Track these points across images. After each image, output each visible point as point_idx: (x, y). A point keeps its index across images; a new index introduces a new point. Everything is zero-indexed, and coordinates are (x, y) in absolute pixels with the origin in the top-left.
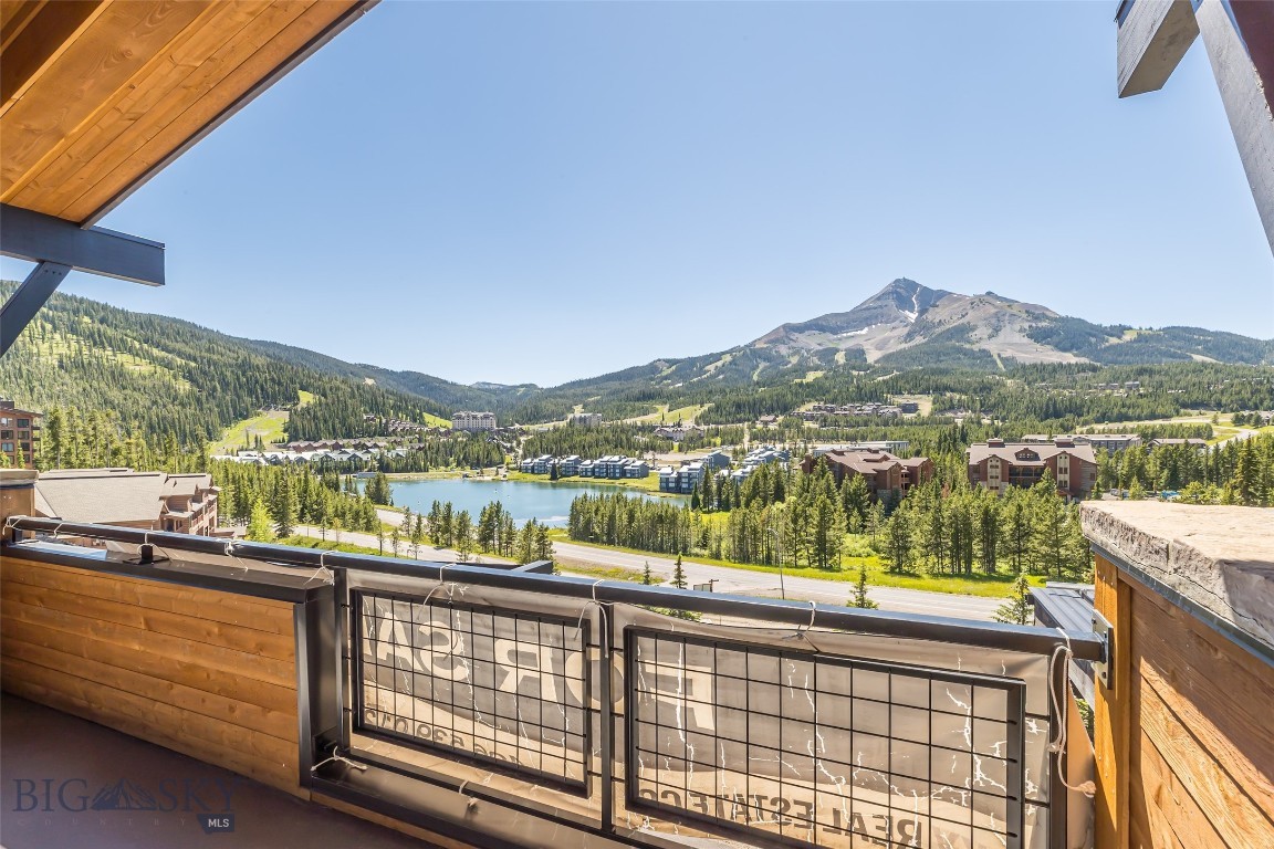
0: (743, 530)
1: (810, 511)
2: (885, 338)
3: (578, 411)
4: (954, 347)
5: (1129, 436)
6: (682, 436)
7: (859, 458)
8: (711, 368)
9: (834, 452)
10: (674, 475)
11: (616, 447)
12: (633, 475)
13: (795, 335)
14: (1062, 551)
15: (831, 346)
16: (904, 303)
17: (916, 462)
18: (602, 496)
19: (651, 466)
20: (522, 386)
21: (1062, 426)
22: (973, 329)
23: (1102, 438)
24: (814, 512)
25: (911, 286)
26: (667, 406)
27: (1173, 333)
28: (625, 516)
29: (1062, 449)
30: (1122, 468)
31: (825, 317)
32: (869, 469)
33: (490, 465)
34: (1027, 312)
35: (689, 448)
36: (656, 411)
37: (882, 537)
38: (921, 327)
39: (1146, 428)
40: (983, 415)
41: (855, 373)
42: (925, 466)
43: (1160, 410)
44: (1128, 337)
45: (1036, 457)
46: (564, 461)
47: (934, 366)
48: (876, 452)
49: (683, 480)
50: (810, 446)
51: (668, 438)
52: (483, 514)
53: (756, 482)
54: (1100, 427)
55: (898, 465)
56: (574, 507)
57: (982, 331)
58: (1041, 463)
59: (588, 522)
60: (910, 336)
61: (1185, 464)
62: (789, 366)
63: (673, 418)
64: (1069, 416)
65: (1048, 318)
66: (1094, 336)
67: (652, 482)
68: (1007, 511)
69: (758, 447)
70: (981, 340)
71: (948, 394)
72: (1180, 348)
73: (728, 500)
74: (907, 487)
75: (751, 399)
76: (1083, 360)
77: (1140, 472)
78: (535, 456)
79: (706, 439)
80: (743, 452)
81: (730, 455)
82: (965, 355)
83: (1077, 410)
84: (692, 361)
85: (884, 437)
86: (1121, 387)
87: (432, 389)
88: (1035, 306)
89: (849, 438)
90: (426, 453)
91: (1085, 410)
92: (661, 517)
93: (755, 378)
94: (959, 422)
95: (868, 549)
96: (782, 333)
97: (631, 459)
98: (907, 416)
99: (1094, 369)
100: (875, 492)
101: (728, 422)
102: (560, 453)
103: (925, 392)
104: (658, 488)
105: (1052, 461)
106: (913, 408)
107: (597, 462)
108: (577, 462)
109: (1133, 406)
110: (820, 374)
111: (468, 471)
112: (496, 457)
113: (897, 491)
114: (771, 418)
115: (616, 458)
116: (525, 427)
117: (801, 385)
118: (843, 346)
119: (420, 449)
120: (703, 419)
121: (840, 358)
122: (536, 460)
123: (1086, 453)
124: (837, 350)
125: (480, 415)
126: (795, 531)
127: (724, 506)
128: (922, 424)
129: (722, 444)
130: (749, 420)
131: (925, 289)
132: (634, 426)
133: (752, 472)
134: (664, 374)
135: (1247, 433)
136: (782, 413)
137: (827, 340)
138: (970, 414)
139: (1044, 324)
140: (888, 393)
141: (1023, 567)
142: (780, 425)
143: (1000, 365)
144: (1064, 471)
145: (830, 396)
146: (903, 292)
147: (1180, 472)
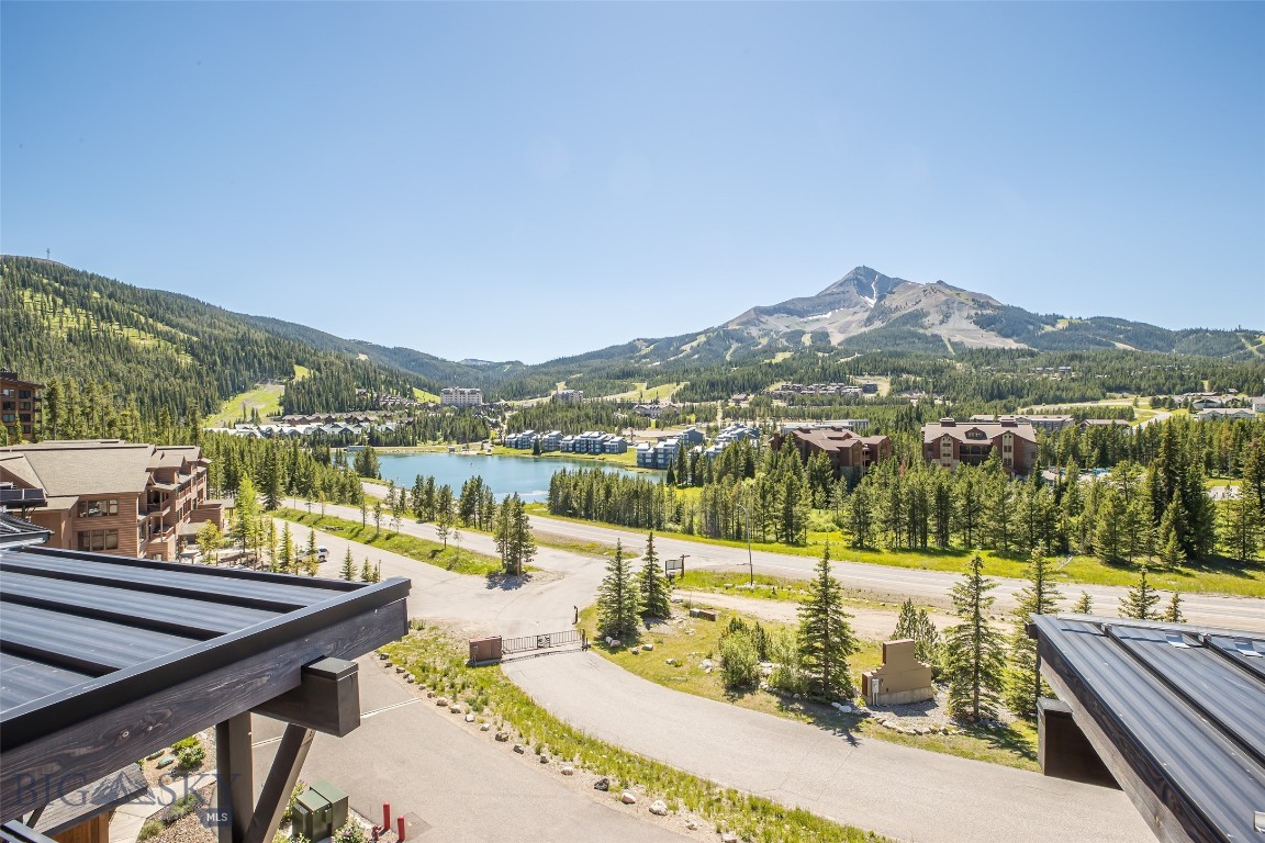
0: (714, 504)
1: (777, 487)
2: (848, 322)
3: (561, 388)
4: (909, 332)
5: (1064, 417)
6: (659, 413)
7: (823, 435)
8: (687, 348)
9: (800, 429)
10: (651, 451)
11: (597, 423)
12: (612, 451)
13: (765, 318)
14: (1008, 526)
15: (799, 328)
16: (864, 289)
17: (876, 440)
18: (580, 471)
19: (629, 441)
20: (508, 363)
21: (1005, 406)
22: (926, 315)
23: (1040, 418)
24: (782, 489)
25: (870, 273)
26: (646, 384)
27: (1101, 323)
28: (602, 492)
29: (1007, 429)
30: (1058, 447)
31: (792, 301)
32: (834, 446)
33: (476, 439)
34: (973, 300)
35: (665, 425)
36: (635, 388)
37: (845, 512)
38: (880, 312)
39: (1078, 409)
40: (935, 396)
41: (820, 354)
42: (885, 444)
43: (1089, 393)
45: (983, 436)
46: (547, 437)
47: (892, 349)
48: (839, 430)
49: (659, 456)
50: (778, 423)
52: (464, 489)
53: (728, 458)
54: (1039, 408)
55: (859, 443)
56: (553, 482)
57: (934, 318)
58: (988, 442)
59: (567, 497)
60: (869, 321)
61: (1113, 443)
62: (760, 347)
63: (650, 396)
64: (1011, 398)
65: (992, 306)
66: (1031, 324)
67: (630, 458)
68: (959, 488)
69: (731, 424)
70: (933, 326)
71: (904, 376)
72: (1105, 336)
73: (702, 476)
74: (867, 464)
76: (1023, 346)
77: (1074, 450)
78: (519, 431)
79: (681, 417)
80: (716, 429)
81: (704, 432)
82: (919, 339)
83: (1018, 392)
84: (669, 341)
85: (847, 416)
86: (1056, 372)
87: (422, 365)
88: (979, 295)
89: (815, 417)
90: (414, 427)
91: (1025, 392)
92: (636, 492)
93: (728, 358)
94: (915, 403)
95: (834, 525)
96: (754, 316)
97: (610, 435)
98: (868, 396)
99: (1032, 354)
100: (838, 469)
101: (702, 400)
102: (544, 429)
103: (884, 373)
104: (635, 464)
105: (998, 440)
106: (872, 389)
107: (578, 437)
108: (559, 437)
109: (1066, 389)
110: (788, 355)
111: (454, 445)
112: (481, 432)
113: (859, 468)
114: (742, 396)
115: (596, 434)
116: (510, 403)
117: (770, 365)
118: (808, 329)
119: (409, 423)
120: (679, 396)
121: (807, 340)
122: (520, 436)
123: (1027, 432)
124: (804, 333)
125: (468, 390)
126: (763, 506)
127: (698, 482)
128: (881, 404)
129: (697, 421)
130: (721, 398)
131: (883, 277)
132: (614, 403)
133: (724, 449)
134: (643, 353)
135: (1162, 415)
136: (753, 392)
137: (795, 323)
138: (924, 394)
139: (989, 312)
140: (850, 374)
141: (973, 541)
142: (751, 403)
143: (950, 349)
144: (1008, 449)
145: (797, 377)
146: (863, 279)
147: (1109, 451)
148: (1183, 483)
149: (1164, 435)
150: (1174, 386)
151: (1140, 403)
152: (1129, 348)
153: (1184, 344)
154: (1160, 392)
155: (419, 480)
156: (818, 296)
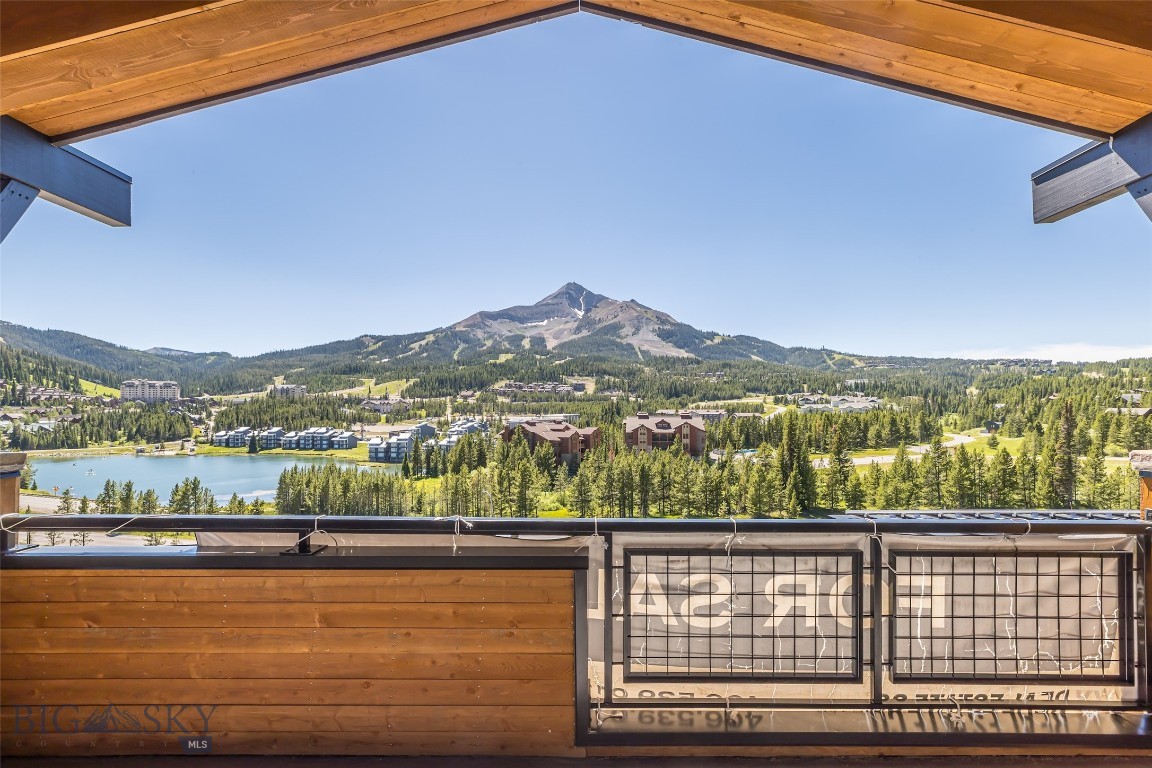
0: (456, 493)
1: (513, 474)
2: (560, 330)
3: (279, 382)
4: (609, 340)
5: (720, 411)
6: (388, 408)
7: (548, 427)
8: (416, 346)
9: (527, 423)
10: (384, 445)
11: (322, 419)
12: (341, 446)
13: (489, 322)
14: (691, 496)
15: (519, 333)
16: (574, 303)
17: (589, 431)
18: (313, 468)
19: (359, 437)
20: (212, 354)
21: (680, 403)
22: (622, 327)
23: (704, 412)
24: (517, 475)
25: (579, 289)
26: (374, 380)
27: (741, 339)
28: (339, 488)
29: (685, 421)
30: (719, 435)
31: (514, 309)
32: (556, 437)
33: (173, 438)
34: (656, 317)
35: (396, 420)
36: (362, 384)
37: (569, 492)
38: (586, 323)
39: (729, 405)
40: (630, 394)
41: (538, 357)
42: (597, 434)
43: (736, 393)
44: (717, 340)
45: (669, 426)
46: (265, 433)
47: (596, 354)
48: (560, 423)
49: (393, 450)
50: (503, 417)
51: (376, 410)
52: (176, 491)
53: (462, 450)
54: (702, 404)
55: (577, 433)
56: (282, 481)
57: (627, 330)
58: (672, 431)
59: (299, 494)
60: (578, 330)
62: (485, 348)
63: (379, 391)
64: (685, 396)
65: (669, 322)
66: (697, 338)
67: (361, 453)
68: (656, 468)
69: (461, 419)
70: (627, 336)
71: (607, 377)
72: (745, 350)
73: (436, 467)
74: (583, 451)
75: (452, 376)
76: (692, 356)
77: (728, 435)
78: (230, 427)
79: (412, 412)
80: (447, 423)
81: (435, 426)
82: (617, 347)
83: (689, 391)
84: (398, 339)
85: (561, 411)
86: (714, 376)
87: (91, 352)
88: (662, 314)
89: (536, 412)
90: (83, 425)
91: (694, 392)
92: (376, 485)
93: (456, 357)
94: (615, 399)
95: (557, 504)
96: (480, 320)
97: (339, 431)
98: (578, 394)
99: (698, 362)
100: (560, 456)
101: (431, 396)
102: (261, 425)
103: (590, 375)
104: (367, 458)
105: (679, 429)
106: (580, 387)
107: (303, 434)
108: (279, 434)
109: (720, 390)
110: (510, 356)
111: (143, 445)
112: (180, 429)
113: (576, 455)
114: (470, 393)
115: (323, 430)
116: (216, 398)
117: (495, 365)
118: (528, 334)
119: (75, 421)
120: (410, 392)
121: (526, 344)
122: (232, 433)
123: (698, 423)
124: (524, 337)
125: (159, 383)
126: (501, 492)
127: (433, 473)
128: (589, 400)
129: (428, 415)
130: (450, 395)
131: (590, 294)
132: (341, 398)
133: (459, 441)
134: (370, 349)
135: (781, 409)
136: (479, 390)
137: (516, 328)
138: (621, 393)
139: (667, 327)
140: (563, 374)
141: (666, 510)
142: (477, 400)
143: (640, 357)
144: (686, 436)
145: (518, 376)
146: (573, 294)
147: (752, 437)
148: (799, 458)
149: (786, 424)
150: (787, 387)
151: (767, 401)
152: (760, 359)
153: (792, 358)
154: (779, 392)
155: (109, 487)
156: (536, 306)
